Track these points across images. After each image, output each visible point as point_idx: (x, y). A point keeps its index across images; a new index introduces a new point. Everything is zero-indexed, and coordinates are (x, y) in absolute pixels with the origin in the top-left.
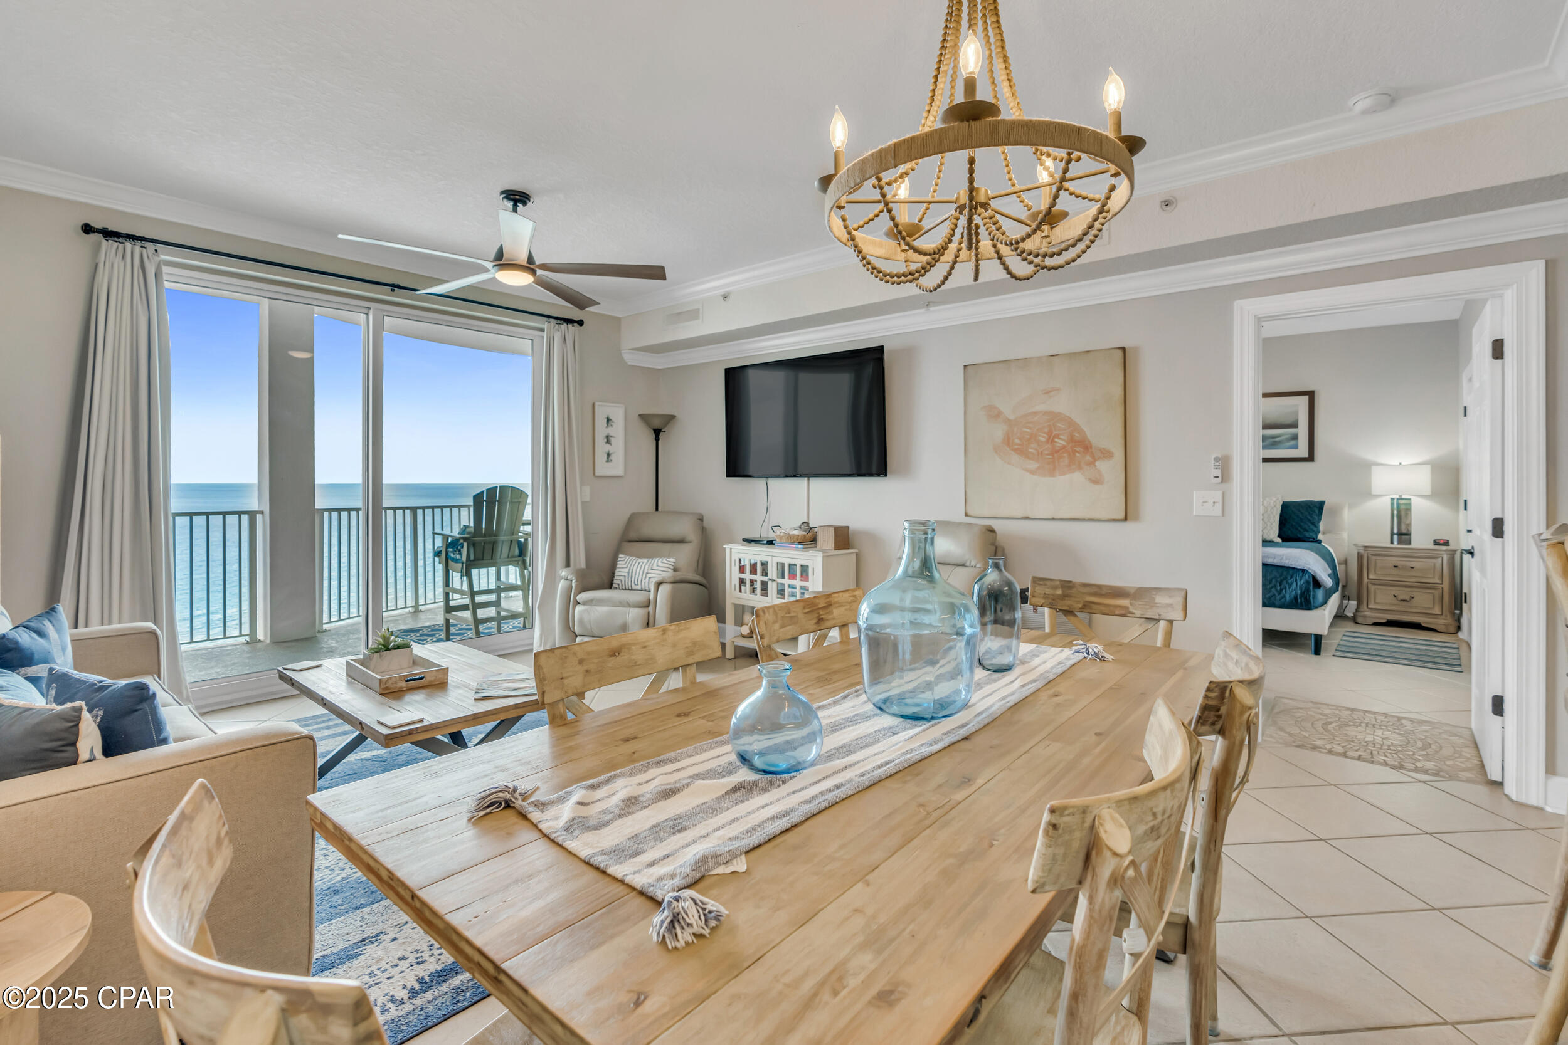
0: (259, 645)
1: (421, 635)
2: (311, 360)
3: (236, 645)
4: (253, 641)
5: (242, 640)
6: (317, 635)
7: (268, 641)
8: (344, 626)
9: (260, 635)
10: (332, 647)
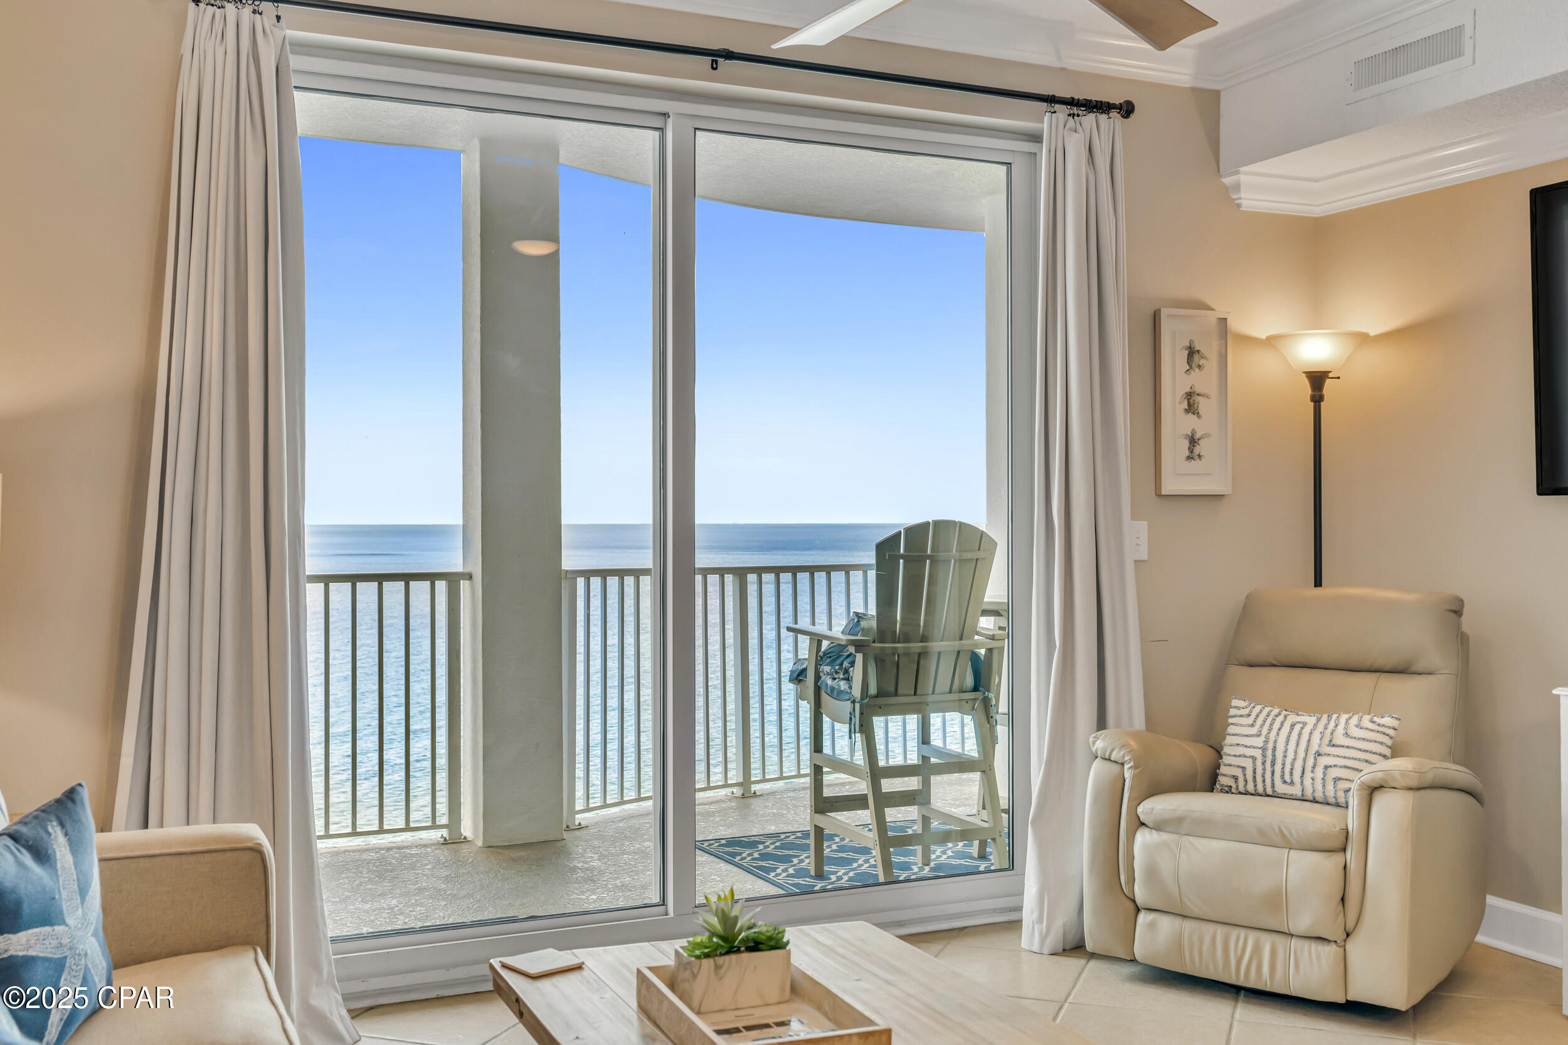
0: (465, 849)
1: (764, 856)
2: (554, 258)
3: (425, 846)
4: (454, 841)
5: (436, 835)
6: (565, 835)
7: (480, 843)
8: (613, 820)
9: (467, 828)
10: (592, 869)
